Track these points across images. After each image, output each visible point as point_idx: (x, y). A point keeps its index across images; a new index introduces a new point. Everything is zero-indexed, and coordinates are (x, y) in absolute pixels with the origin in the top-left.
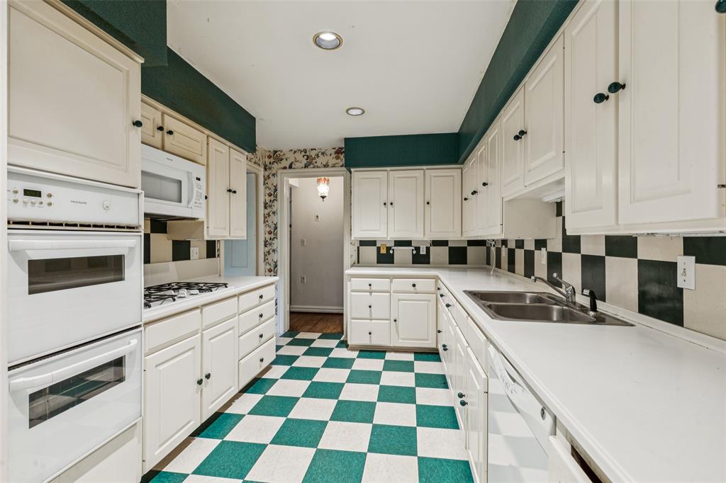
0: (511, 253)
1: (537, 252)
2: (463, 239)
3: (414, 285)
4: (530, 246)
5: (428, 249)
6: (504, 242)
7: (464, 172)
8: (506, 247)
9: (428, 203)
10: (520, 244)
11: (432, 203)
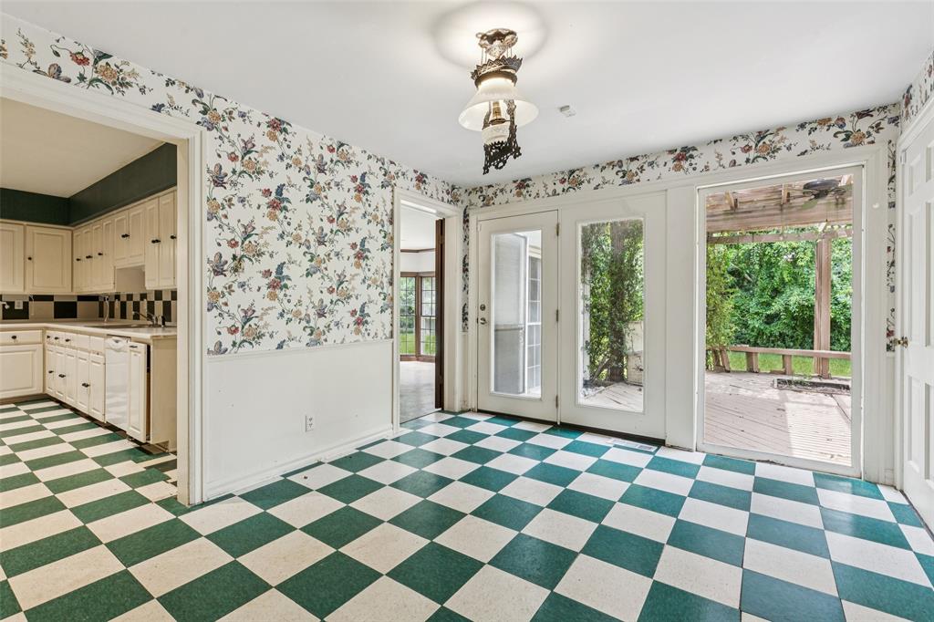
0: (123, 305)
1: (141, 302)
2: (74, 294)
3: (14, 337)
4: (137, 298)
5: (26, 304)
6: (117, 297)
7: (75, 235)
8: (119, 300)
9: (30, 259)
10: (130, 297)
11: (35, 259)
